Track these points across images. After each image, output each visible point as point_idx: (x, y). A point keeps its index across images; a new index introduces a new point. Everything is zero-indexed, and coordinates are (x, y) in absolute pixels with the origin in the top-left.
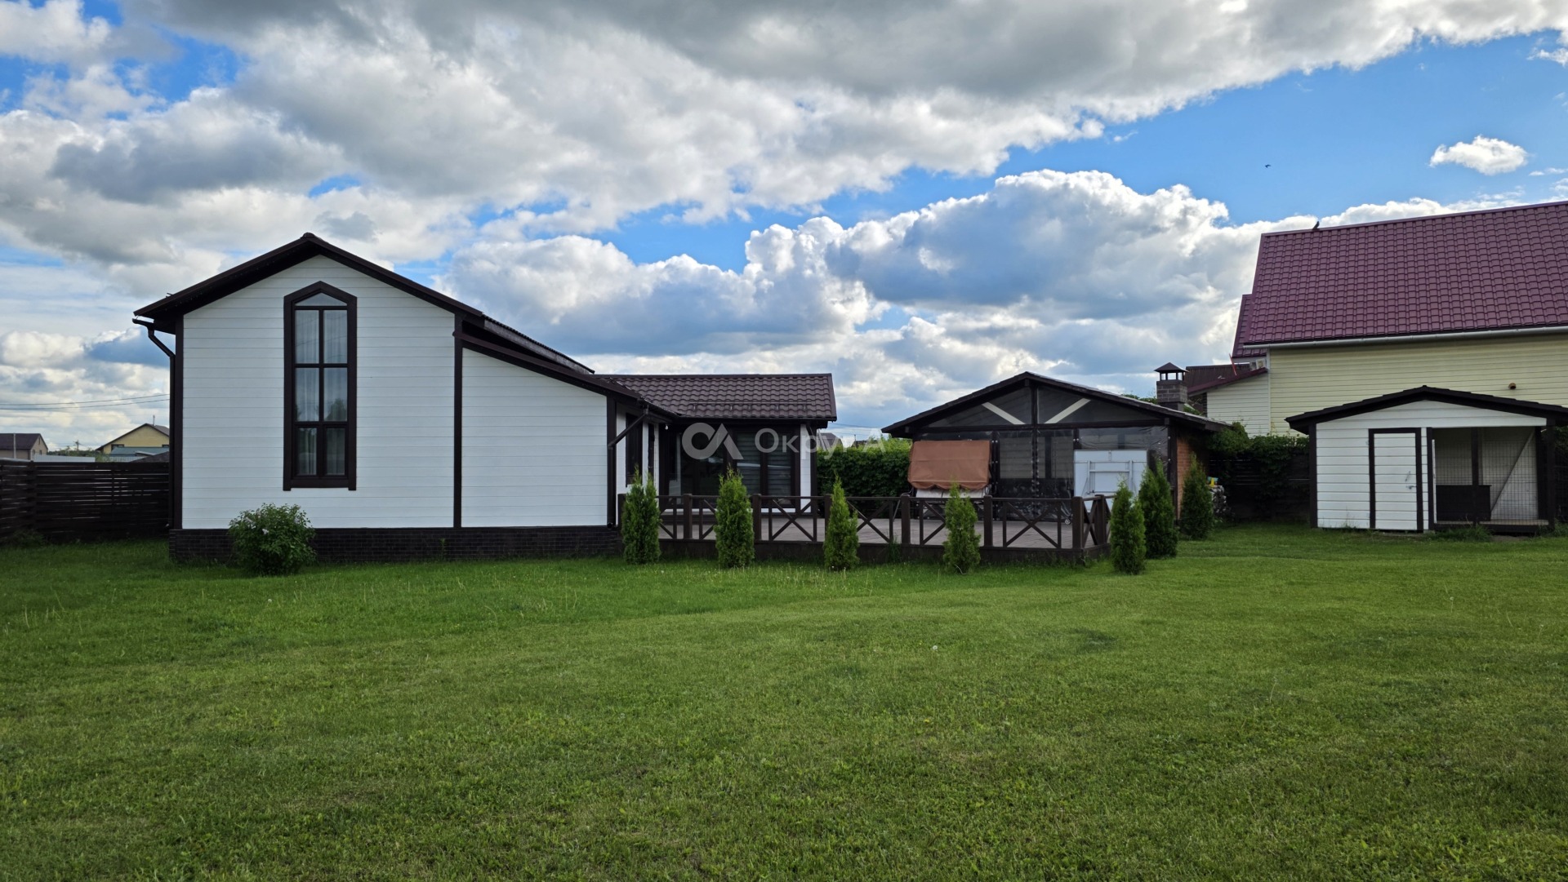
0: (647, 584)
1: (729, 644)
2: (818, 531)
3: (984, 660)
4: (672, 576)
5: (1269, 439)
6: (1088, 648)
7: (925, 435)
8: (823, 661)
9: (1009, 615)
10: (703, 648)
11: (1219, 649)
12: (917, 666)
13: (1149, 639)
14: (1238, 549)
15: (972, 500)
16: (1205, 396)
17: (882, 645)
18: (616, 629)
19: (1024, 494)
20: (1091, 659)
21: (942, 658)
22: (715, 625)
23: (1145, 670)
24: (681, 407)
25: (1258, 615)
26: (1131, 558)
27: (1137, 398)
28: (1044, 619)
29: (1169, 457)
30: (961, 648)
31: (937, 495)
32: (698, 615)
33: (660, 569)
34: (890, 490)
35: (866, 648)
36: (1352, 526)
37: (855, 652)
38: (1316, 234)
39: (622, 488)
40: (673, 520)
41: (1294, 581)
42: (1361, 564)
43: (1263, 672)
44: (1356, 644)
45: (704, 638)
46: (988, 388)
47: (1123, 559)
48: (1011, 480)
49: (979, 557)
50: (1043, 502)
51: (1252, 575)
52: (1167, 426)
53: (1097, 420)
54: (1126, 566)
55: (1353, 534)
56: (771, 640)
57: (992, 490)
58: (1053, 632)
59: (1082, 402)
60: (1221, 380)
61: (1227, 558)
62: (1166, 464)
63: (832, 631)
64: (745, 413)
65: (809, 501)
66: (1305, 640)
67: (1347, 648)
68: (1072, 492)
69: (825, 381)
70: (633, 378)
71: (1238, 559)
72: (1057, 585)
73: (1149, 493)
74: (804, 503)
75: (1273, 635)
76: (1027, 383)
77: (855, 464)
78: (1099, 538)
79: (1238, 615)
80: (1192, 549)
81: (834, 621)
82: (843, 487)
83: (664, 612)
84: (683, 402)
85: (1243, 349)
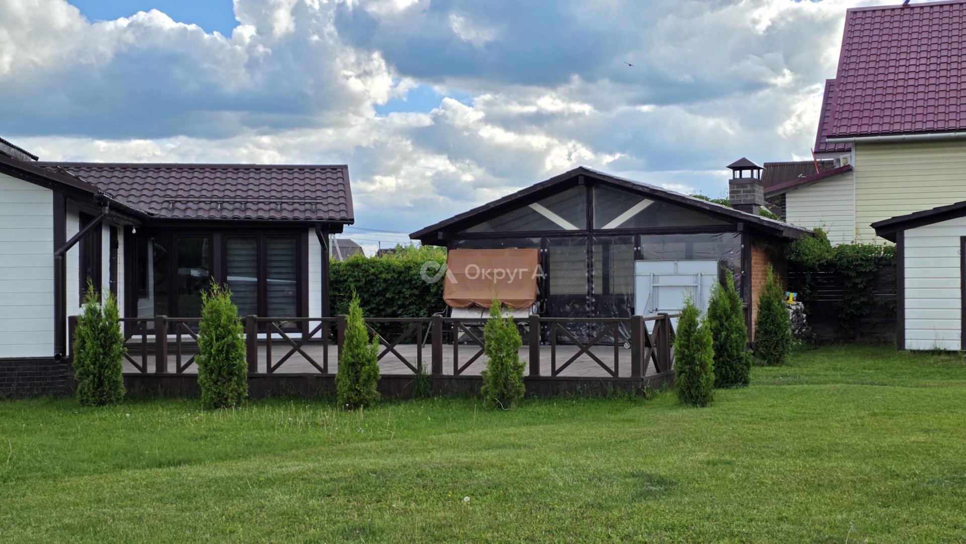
0: (106, 430)
1: (211, 504)
2: (329, 362)
3: (524, 511)
4: (140, 420)
5: (853, 248)
6: (644, 495)
7: (462, 242)
8: (329, 521)
9: (555, 458)
10: (177, 510)
11: (792, 491)
12: (444, 522)
13: (714, 482)
14: (817, 375)
15: (516, 321)
16: (783, 197)
17: (403, 499)
18: (64, 489)
19: (577, 313)
20: (648, 507)
21: (475, 512)
22: (193, 481)
23: (708, 519)
24: (153, 205)
25: (837, 451)
26: (698, 388)
27: (707, 199)
28: (594, 462)
29: (743, 268)
30: (498, 499)
31: (476, 315)
32: (172, 468)
33: (125, 412)
34: (421, 309)
35: (383, 502)
36: (942, 348)
37: (369, 509)
38: (907, 11)
39: (74, 308)
40: (143, 349)
41: (876, 411)
42: (949, 391)
43: (839, 517)
44: (940, 482)
45: (179, 497)
46: (536, 186)
47: (689, 388)
48: (563, 296)
49: (523, 389)
50: (599, 322)
51: (832, 406)
52: (741, 232)
53: (662, 224)
54: (692, 397)
55: (943, 357)
56: (265, 497)
57: (541, 308)
58: (606, 476)
59: (645, 204)
60: (801, 179)
61: (806, 386)
62: (739, 278)
63: (343, 484)
64: (237, 213)
65: (319, 323)
66: (886, 479)
67: (930, 487)
68: (633, 310)
69: (340, 175)
70: (90, 167)
71: (817, 387)
72: (614, 421)
73: (719, 311)
74: (312, 326)
75: (852, 474)
76: (581, 181)
77: (378, 278)
78: (662, 364)
79: (815, 452)
80: (767, 377)
81: (345, 471)
82: (361, 306)
83: (128, 466)
84: (155, 198)
85: (826, 143)
